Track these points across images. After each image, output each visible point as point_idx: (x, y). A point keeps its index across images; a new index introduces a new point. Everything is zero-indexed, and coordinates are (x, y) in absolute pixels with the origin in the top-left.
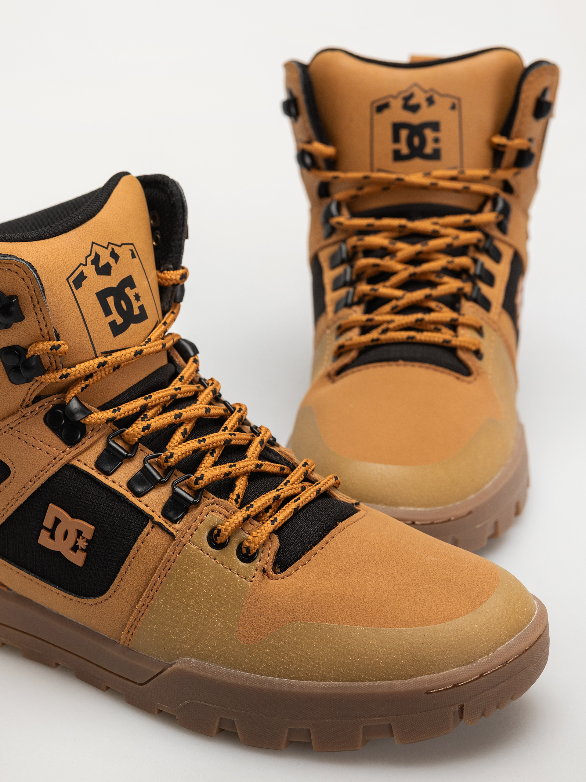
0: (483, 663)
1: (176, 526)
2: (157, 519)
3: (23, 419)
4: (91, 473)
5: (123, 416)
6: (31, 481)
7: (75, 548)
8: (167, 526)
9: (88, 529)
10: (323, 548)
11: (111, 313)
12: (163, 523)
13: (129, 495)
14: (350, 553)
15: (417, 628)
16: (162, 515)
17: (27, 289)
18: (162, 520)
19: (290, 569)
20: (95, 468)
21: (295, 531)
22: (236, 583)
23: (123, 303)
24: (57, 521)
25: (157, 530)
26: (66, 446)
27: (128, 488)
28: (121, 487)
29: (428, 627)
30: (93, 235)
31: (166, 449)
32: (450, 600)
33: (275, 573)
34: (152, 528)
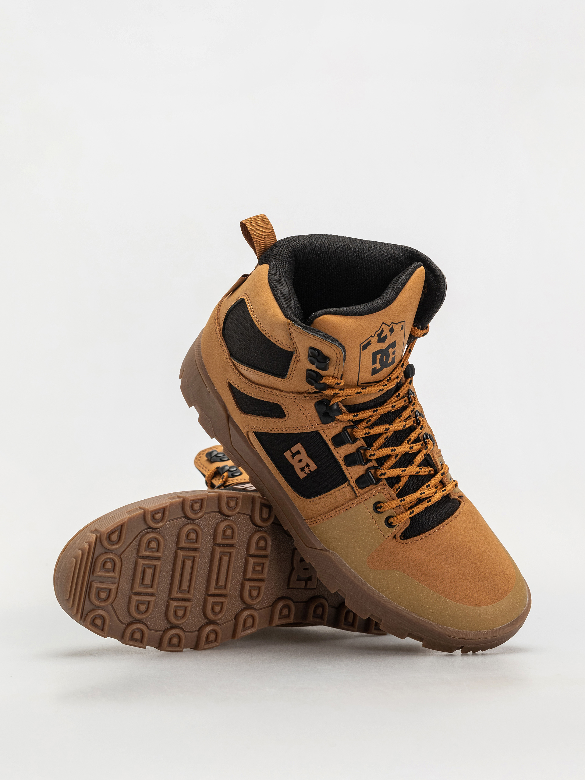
0: (483, 633)
1: (360, 490)
2: (352, 483)
3: (304, 398)
4: (328, 443)
5: (358, 419)
6: (294, 428)
7: (302, 469)
8: (355, 489)
9: (313, 467)
10: (431, 534)
11: (376, 363)
12: (354, 487)
13: (342, 463)
14: (444, 543)
15: (459, 604)
16: (355, 481)
17: (336, 358)
18: (354, 485)
19: (409, 540)
20: (331, 441)
21: (420, 520)
22: (378, 535)
23: (385, 357)
24: (298, 452)
25: (349, 487)
26: (321, 423)
27: (344, 459)
28: (340, 457)
29: (465, 605)
30: (385, 318)
31: (373, 445)
32: (483, 593)
33: (400, 538)
34: (347, 485)
